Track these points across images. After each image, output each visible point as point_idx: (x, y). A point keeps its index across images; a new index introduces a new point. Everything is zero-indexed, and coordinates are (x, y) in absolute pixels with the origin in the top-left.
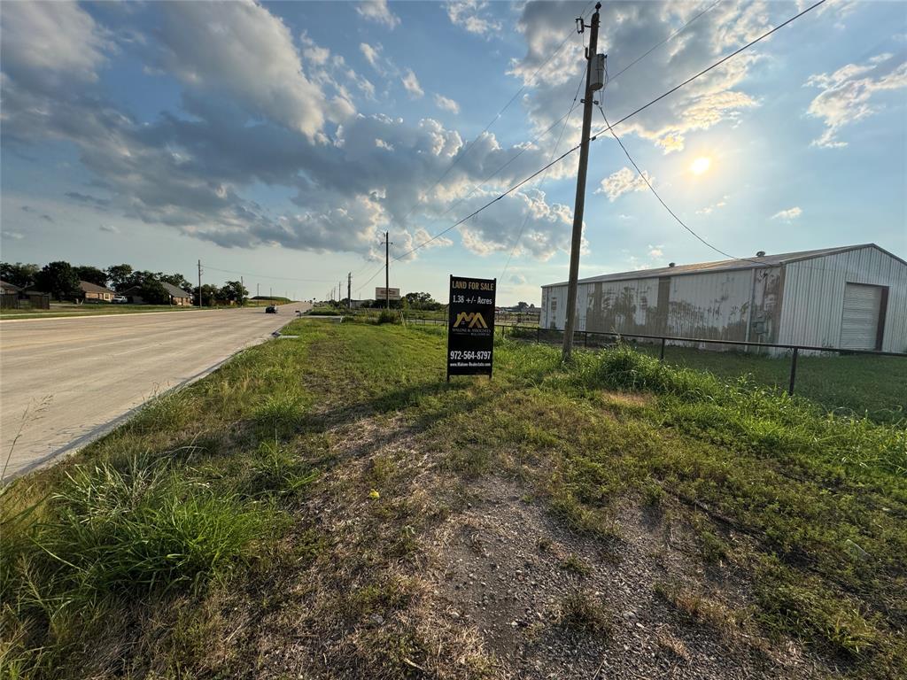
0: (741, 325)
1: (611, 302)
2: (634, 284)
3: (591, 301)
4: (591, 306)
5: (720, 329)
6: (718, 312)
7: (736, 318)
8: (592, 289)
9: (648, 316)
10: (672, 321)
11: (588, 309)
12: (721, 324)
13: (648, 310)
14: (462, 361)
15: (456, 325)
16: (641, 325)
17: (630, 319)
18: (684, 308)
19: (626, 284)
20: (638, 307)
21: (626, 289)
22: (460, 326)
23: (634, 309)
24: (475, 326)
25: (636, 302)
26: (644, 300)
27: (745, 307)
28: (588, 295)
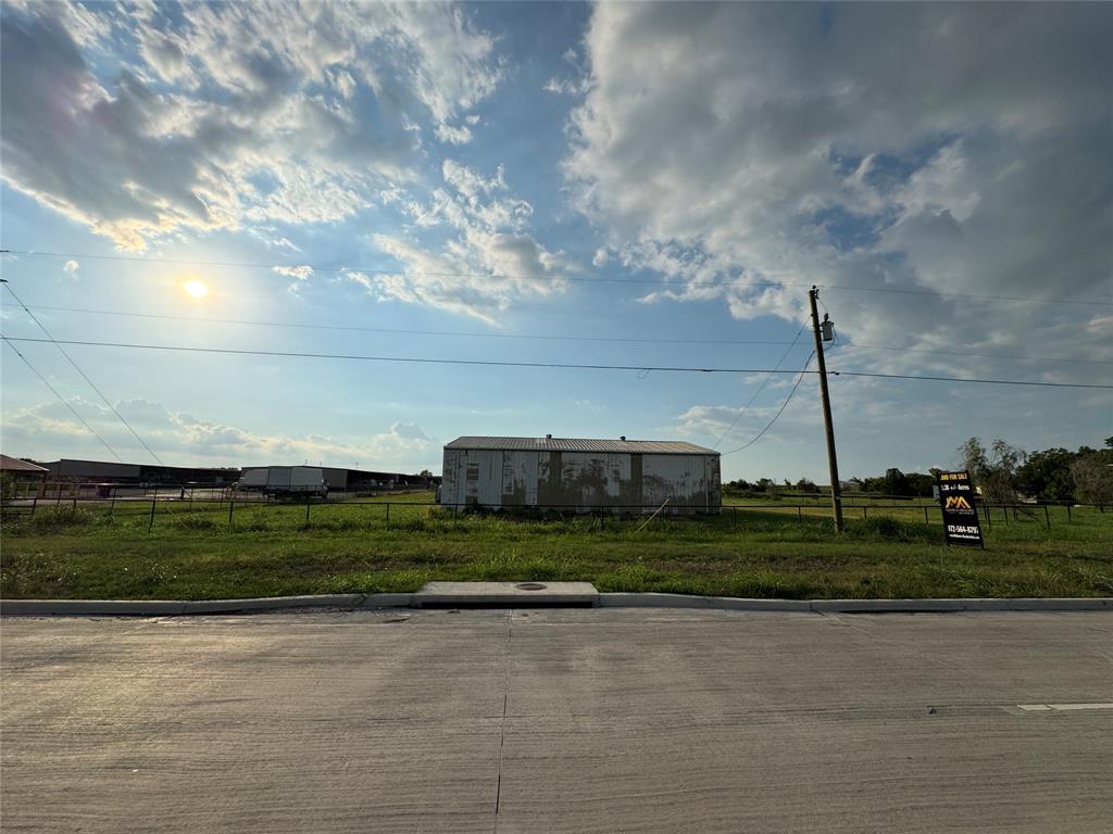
0: (701, 494)
1: (576, 474)
2: (605, 457)
3: (544, 471)
4: (546, 477)
5: (687, 498)
6: (684, 484)
7: (697, 489)
8: (547, 457)
9: (621, 488)
10: (646, 492)
11: (540, 481)
12: (687, 493)
13: (622, 483)
15: (947, 506)
16: (615, 497)
17: (601, 491)
18: (656, 481)
19: (594, 457)
20: (609, 478)
21: (594, 461)
22: (950, 507)
23: (605, 481)
24: (961, 507)
25: (608, 474)
26: (617, 473)
27: (702, 481)
28: (539, 464)
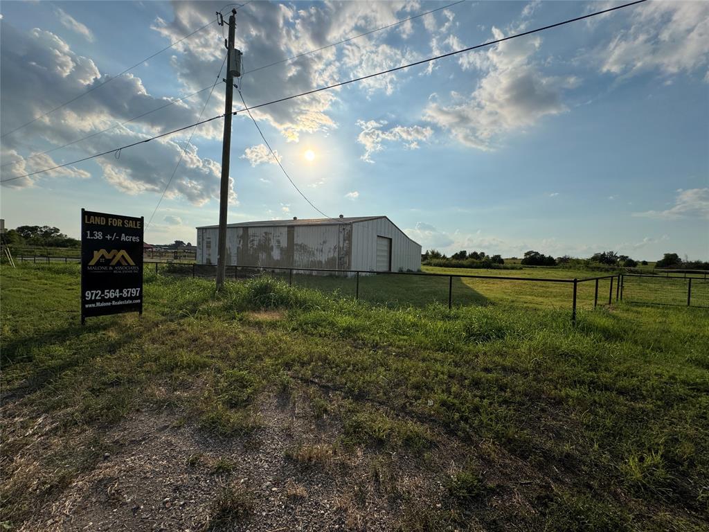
0: (333, 259)
1: (256, 243)
2: (271, 230)
3: (240, 241)
4: (240, 246)
5: (324, 262)
6: (322, 251)
7: (331, 255)
8: (241, 232)
9: (281, 254)
10: (297, 257)
11: (238, 248)
12: (323, 258)
13: (282, 249)
14: (103, 300)
15: (93, 262)
16: (278, 260)
17: (269, 255)
18: (303, 248)
19: (266, 230)
20: (275, 247)
21: (266, 233)
22: (98, 264)
23: (272, 248)
24: (119, 264)
25: (273, 243)
26: (279, 242)
27: (335, 248)
28: (238, 236)
